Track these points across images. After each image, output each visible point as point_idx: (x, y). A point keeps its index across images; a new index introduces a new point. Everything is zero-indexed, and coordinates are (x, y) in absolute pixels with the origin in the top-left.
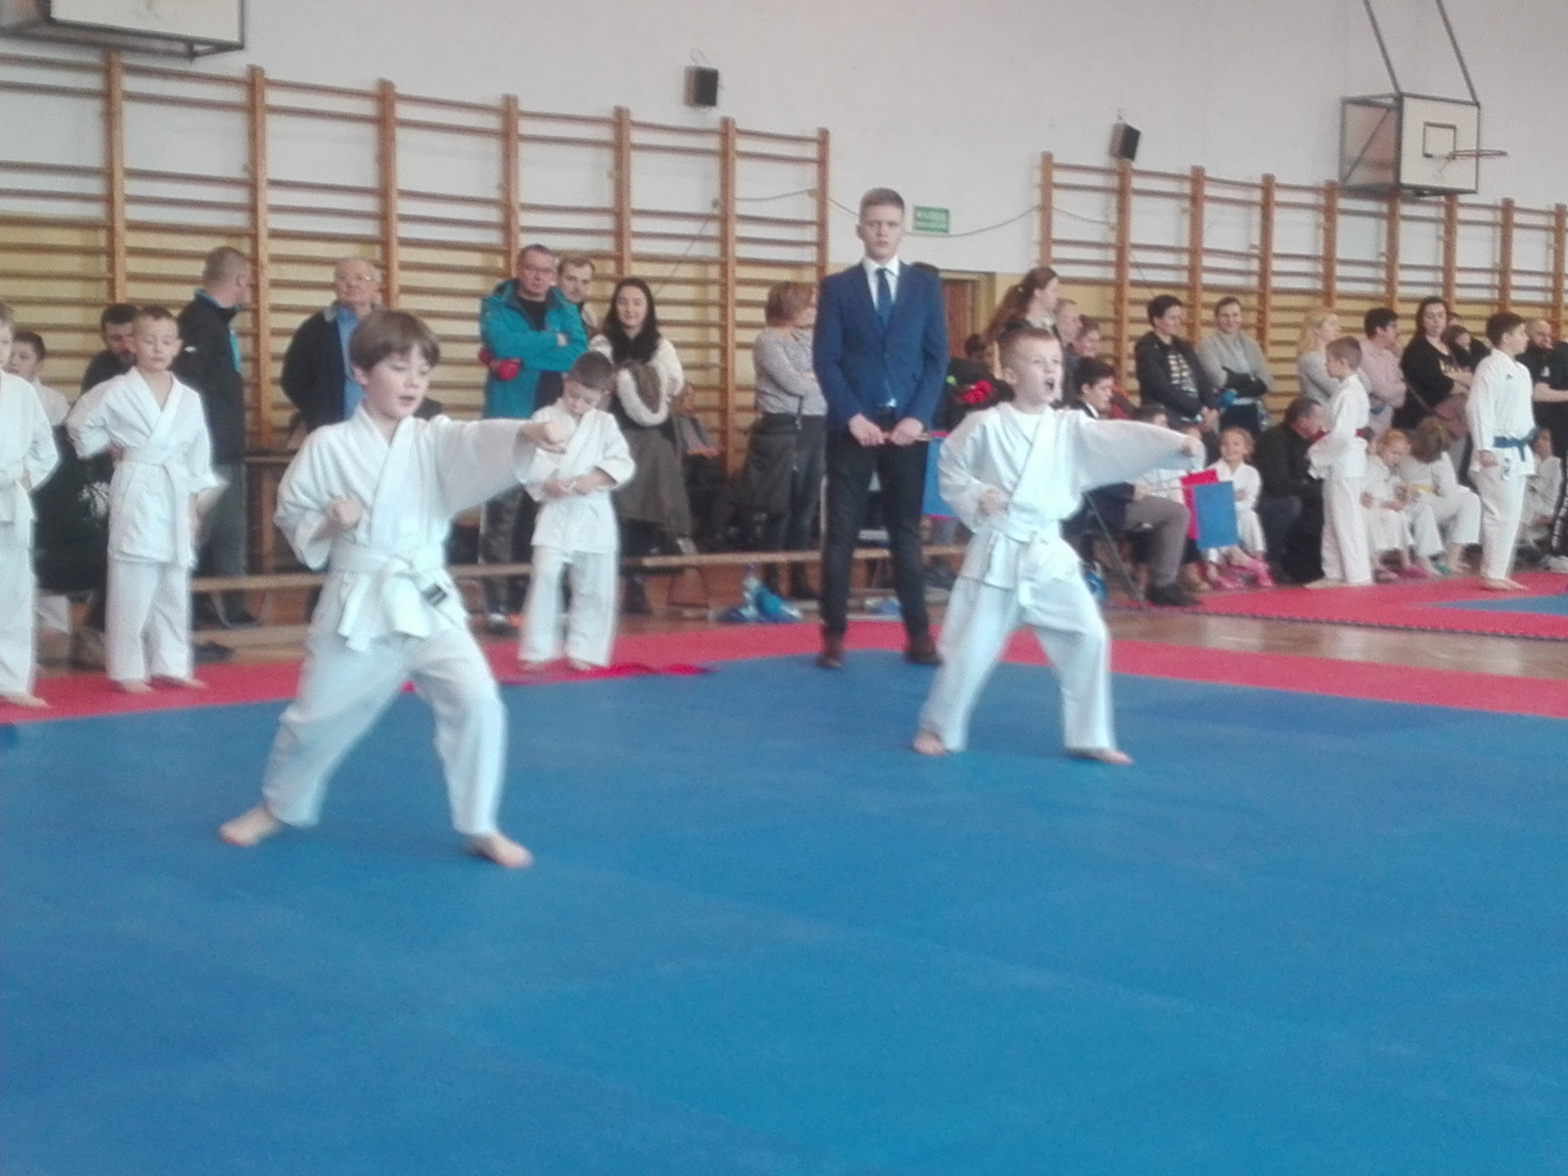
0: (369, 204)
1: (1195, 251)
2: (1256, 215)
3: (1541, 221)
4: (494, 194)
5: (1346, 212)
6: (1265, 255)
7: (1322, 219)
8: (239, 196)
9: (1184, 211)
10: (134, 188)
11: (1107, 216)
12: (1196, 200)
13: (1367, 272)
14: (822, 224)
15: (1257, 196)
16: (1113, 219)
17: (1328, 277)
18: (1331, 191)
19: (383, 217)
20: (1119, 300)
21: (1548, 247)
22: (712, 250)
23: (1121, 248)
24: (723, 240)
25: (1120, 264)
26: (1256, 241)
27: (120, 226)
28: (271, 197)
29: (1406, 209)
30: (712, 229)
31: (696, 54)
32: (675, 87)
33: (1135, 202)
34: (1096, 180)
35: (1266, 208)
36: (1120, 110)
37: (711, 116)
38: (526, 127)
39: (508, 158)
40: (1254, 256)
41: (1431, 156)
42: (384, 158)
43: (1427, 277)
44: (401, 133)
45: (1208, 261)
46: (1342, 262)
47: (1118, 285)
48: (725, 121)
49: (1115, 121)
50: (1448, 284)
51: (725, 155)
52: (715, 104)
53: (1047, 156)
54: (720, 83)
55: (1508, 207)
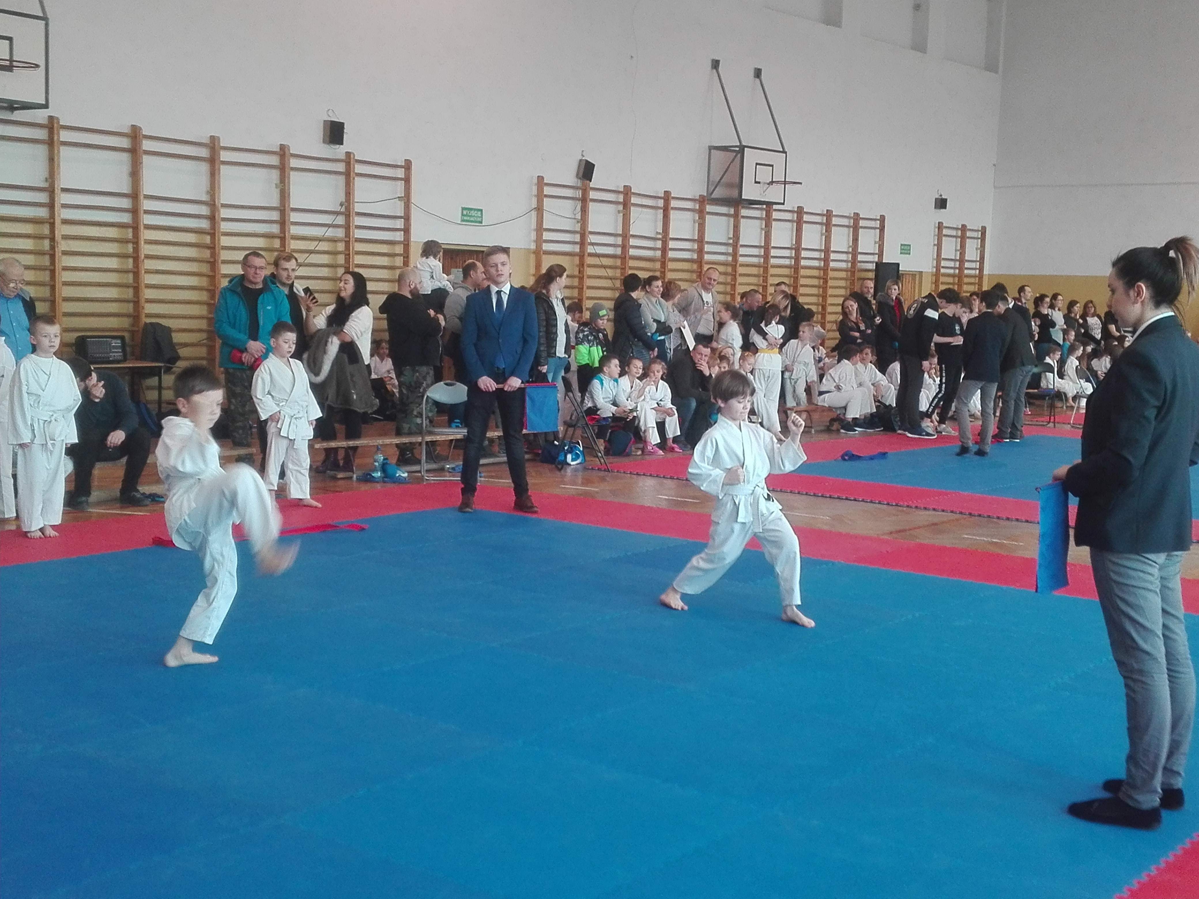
0: (125, 203)
1: (625, 235)
2: (660, 214)
3: (818, 219)
4: (205, 198)
6: (665, 238)
7: (697, 217)
8: (43, 197)
9: (619, 212)
11: (575, 215)
12: (626, 205)
13: (722, 249)
14: (407, 218)
15: (661, 203)
16: (579, 216)
17: (700, 251)
18: (702, 201)
19: (135, 211)
20: (582, 265)
21: (822, 234)
22: (340, 233)
23: (583, 233)
24: (347, 227)
25: (582, 243)
26: (660, 230)
28: (64, 198)
29: (744, 212)
30: (340, 220)
31: (330, 113)
32: (318, 132)
33: (592, 206)
34: (569, 193)
35: (666, 210)
36: (583, 151)
37: (340, 151)
38: (224, 156)
39: (213, 174)
40: (659, 239)
41: (759, 183)
42: (135, 174)
43: (755, 251)
44: (146, 159)
45: (632, 242)
46: (708, 243)
47: (581, 256)
48: (348, 154)
49: (580, 157)
50: (767, 256)
51: (348, 175)
52: (342, 144)
53: (540, 179)
54: (345, 131)
55: (800, 211)
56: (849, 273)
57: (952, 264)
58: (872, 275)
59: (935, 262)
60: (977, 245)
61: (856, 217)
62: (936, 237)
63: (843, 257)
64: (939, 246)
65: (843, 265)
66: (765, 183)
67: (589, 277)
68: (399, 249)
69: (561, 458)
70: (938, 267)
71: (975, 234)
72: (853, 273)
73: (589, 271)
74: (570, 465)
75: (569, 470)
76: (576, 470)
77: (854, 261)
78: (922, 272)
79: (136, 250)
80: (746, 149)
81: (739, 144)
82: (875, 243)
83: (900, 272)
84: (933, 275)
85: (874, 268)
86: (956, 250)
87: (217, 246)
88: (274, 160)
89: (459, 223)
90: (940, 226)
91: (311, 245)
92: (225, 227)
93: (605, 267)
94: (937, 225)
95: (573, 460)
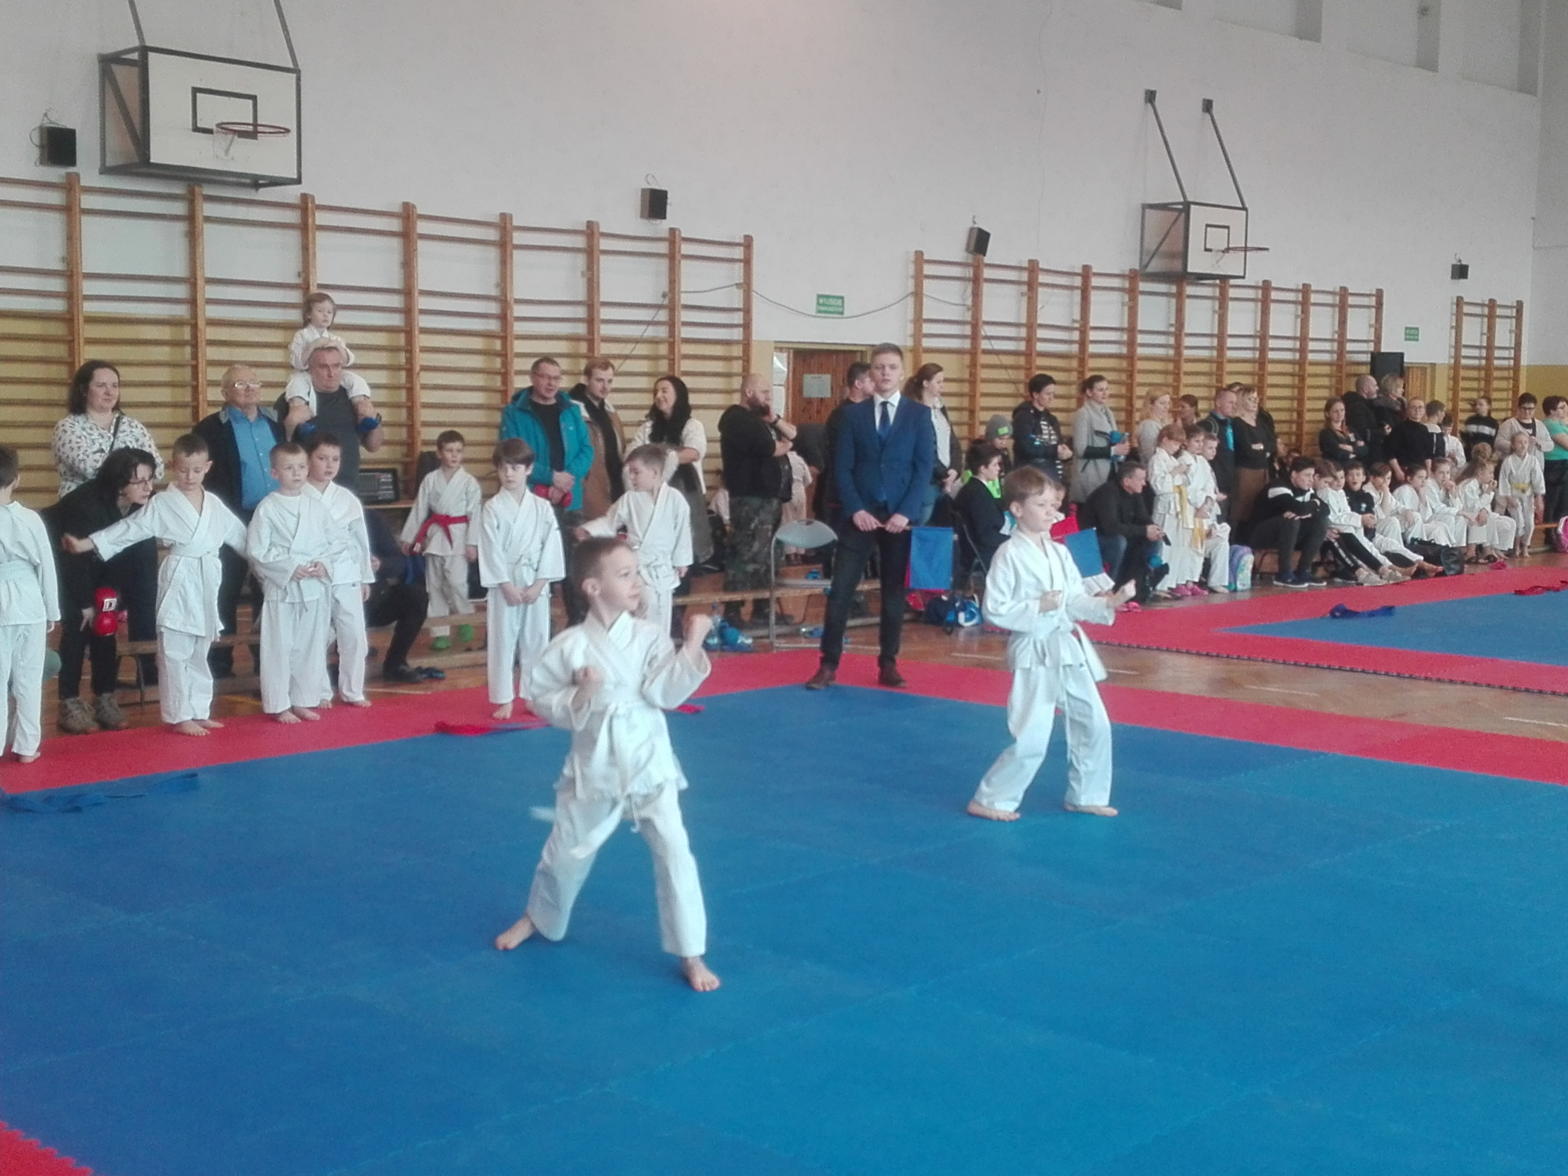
0: (396, 301)
1: (1031, 325)
2: (1077, 295)
3: (1291, 296)
4: (494, 292)
5: (1143, 293)
6: (1084, 327)
7: (1126, 298)
8: (295, 297)
9: (1022, 294)
10: (213, 292)
11: (964, 300)
12: (1032, 285)
13: (1161, 340)
14: (747, 311)
15: (1078, 281)
16: (969, 302)
17: (1131, 344)
18: (1133, 277)
19: (408, 311)
20: (973, 365)
21: (1297, 317)
22: (662, 332)
23: (975, 324)
24: (671, 324)
25: (975, 337)
26: (1077, 317)
27: (201, 323)
29: (1190, 290)
30: (663, 315)
31: (650, 179)
32: (634, 203)
33: (986, 288)
34: (956, 271)
35: (1085, 291)
36: (974, 217)
37: (662, 227)
38: (518, 238)
39: (504, 262)
40: (1076, 329)
41: (1210, 250)
42: (408, 264)
43: (1206, 342)
44: (421, 245)
45: (1040, 333)
46: (1142, 332)
47: (973, 353)
48: (672, 231)
49: (971, 225)
50: (1221, 348)
51: (672, 257)
52: (665, 218)
53: (919, 254)
54: (669, 201)
55: (1266, 287)
56: (1335, 368)
57: (1476, 352)
58: (1365, 369)
59: (1453, 350)
60: (1511, 325)
61: (1344, 293)
62: (1454, 317)
63: (1327, 346)
64: (1458, 329)
65: (1326, 357)
66: (1218, 251)
67: (984, 381)
68: (737, 351)
69: (950, 618)
70: (1457, 357)
71: (1508, 312)
72: (1340, 367)
73: (984, 374)
74: (961, 626)
75: (962, 634)
76: (970, 634)
77: (1341, 352)
78: (1435, 364)
79: (410, 360)
80: (1192, 206)
81: (1182, 200)
82: (1370, 326)
83: (1405, 365)
84: (1450, 368)
85: (1369, 359)
86: (1482, 334)
87: (509, 353)
88: (580, 242)
89: (814, 314)
90: (1459, 302)
91: (626, 349)
92: (519, 328)
93: (1006, 367)
94: (1455, 300)
95: (967, 620)
